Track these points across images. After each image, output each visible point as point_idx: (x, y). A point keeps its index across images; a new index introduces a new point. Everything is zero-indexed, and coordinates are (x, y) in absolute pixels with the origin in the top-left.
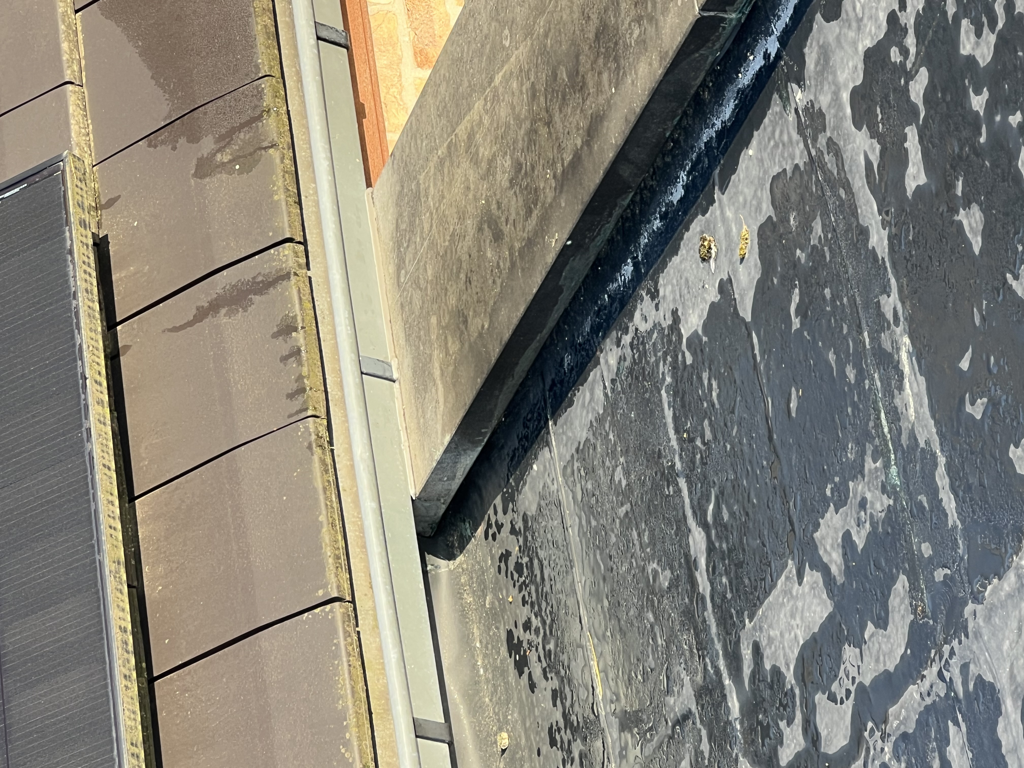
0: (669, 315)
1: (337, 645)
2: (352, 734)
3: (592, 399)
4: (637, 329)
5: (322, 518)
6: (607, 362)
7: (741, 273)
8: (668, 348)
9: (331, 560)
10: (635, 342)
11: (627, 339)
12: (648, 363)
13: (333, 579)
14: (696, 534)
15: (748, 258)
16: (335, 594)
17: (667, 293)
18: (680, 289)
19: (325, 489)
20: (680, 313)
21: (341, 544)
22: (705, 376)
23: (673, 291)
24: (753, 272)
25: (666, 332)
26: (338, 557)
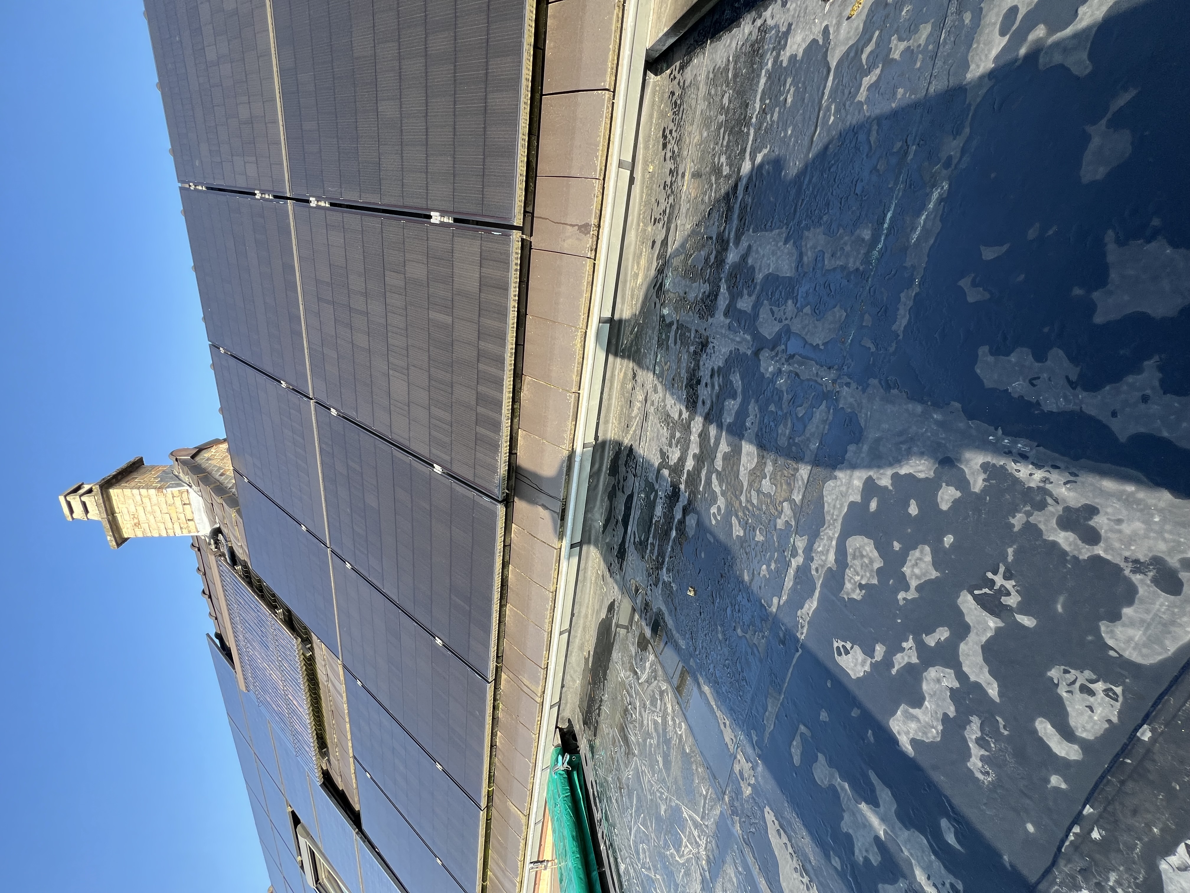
0: (786, 24)
1: (603, 112)
2: (599, 153)
3: (729, 45)
4: (765, 21)
5: (611, 47)
6: (744, 29)
7: (843, 28)
8: (777, 46)
9: (609, 70)
10: (762, 28)
11: (759, 22)
12: (763, 47)
13: (608, 80)
14: (747, 163)
15: (854, 19)
16: (607, 88)
17: (791, 9)
18: (800, 11)
19: (615, 31)
20: (793, 27)
21: (616, 62)
22: (789, 80)
23: (795, 9)
24: (852, 33)
25: (780, 35)
26: (612, 69)
